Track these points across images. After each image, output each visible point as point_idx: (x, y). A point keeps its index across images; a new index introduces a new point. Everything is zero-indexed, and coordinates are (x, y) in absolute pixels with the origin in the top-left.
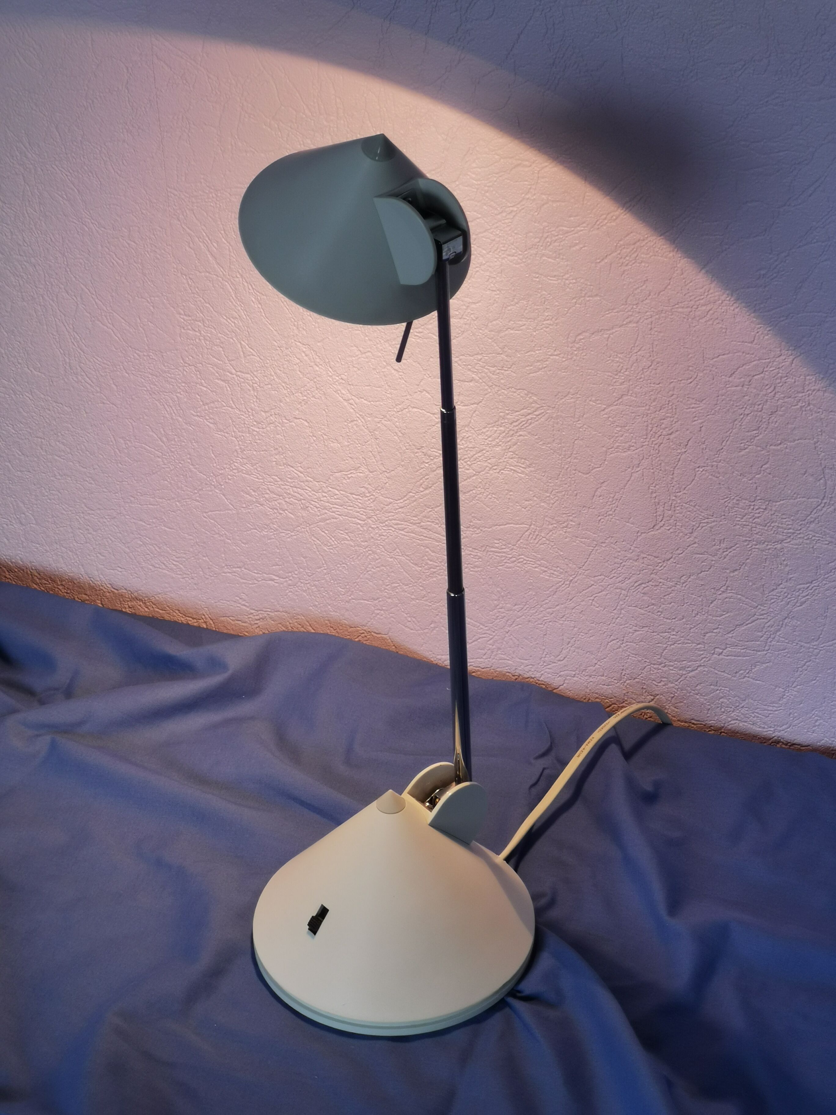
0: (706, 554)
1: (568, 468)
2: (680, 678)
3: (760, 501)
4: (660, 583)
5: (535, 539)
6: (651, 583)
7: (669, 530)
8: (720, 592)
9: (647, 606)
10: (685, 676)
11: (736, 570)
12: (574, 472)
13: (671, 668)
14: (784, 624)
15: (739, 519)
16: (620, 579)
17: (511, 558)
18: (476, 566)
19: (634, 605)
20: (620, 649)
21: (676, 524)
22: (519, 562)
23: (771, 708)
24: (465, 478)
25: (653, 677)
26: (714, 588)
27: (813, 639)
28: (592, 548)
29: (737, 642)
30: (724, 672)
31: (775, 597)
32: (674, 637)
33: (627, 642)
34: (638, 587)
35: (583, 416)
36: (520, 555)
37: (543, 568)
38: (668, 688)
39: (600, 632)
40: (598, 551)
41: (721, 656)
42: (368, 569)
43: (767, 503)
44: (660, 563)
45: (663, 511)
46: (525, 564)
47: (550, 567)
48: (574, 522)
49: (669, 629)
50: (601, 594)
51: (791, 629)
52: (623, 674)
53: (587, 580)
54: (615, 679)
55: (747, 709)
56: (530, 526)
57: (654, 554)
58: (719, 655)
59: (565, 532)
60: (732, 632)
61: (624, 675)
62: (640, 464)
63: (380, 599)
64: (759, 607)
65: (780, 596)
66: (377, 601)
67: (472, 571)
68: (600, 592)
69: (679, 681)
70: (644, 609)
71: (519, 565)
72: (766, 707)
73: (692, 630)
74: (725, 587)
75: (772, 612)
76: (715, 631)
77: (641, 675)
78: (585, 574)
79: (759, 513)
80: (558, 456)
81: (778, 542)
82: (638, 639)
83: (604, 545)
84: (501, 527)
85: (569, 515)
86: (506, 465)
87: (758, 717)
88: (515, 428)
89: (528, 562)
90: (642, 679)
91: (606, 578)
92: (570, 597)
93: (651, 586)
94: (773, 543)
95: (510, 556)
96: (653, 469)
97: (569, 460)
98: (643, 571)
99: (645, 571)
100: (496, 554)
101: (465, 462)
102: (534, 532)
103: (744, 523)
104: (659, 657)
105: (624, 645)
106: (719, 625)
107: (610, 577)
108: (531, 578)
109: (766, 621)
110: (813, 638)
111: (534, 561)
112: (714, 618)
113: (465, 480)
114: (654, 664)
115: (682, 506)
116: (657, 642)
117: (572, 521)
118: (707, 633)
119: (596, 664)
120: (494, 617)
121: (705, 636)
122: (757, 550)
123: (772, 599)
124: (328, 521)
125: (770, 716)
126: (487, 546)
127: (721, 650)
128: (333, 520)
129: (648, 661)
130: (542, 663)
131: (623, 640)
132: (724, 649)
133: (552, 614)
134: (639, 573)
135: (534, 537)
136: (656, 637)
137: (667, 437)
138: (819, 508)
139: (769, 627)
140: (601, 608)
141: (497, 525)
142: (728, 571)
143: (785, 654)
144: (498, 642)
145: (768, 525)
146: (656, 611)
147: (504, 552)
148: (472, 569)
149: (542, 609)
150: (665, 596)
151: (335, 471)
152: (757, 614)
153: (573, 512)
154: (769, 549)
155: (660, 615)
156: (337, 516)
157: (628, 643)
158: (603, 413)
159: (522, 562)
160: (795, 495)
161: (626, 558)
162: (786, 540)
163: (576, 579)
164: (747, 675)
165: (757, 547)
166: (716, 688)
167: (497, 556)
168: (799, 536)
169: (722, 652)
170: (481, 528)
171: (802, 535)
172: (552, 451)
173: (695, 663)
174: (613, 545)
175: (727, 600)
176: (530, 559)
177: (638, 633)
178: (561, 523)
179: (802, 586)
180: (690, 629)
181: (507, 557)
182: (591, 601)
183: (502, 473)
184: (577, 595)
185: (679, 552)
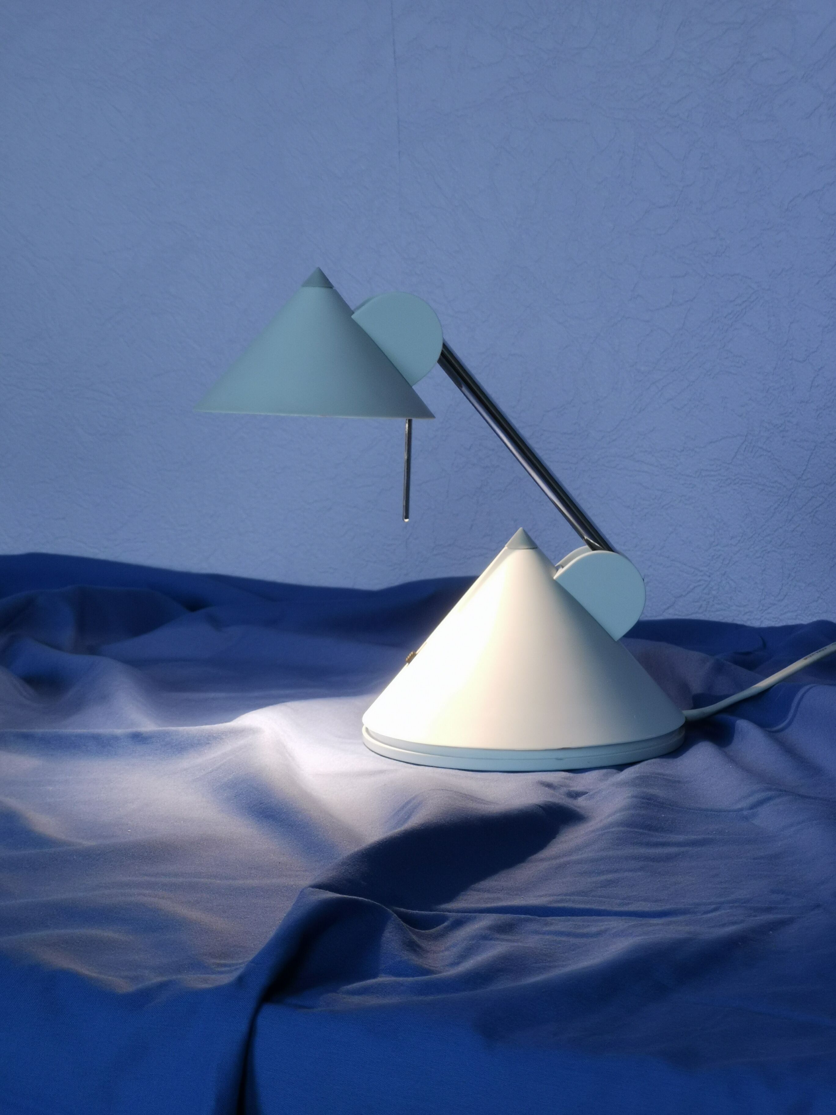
1: (784, 358)
5: (751, 452)
12: (790, 362)
17: (727, 480)
22: (735, 484)
28: (811, 452)
37: (760, 487)
40: (818, 454)
46: (741, 484)
47: (767, 483)
48: (791, 423)
50: (821, 507)
53: (807, 492)
56: (746, 436)
59: (782, 437)
68: (821, 505)
78: (805, 484)
80: (773, 346)
83: (823, 445)
88: (730, 322)
91: (827, 486)
92: (790, 517)
97: (785, 349)
100: (712, 478)
102: (751, 443)
108: (748, 501)
111: (750, 479)
120: (710, 558)
130: (761, 607)
133: (771, 542)
135: (750, 450)
141: (711, 442)
144: (714, 588)
149: (760, 538)
159: (738, 483)
163: (795, 494)
172: (767, 341)
176: (747, 478)
181: (722, 480)
183: (717, 378)
184: (797, 513)
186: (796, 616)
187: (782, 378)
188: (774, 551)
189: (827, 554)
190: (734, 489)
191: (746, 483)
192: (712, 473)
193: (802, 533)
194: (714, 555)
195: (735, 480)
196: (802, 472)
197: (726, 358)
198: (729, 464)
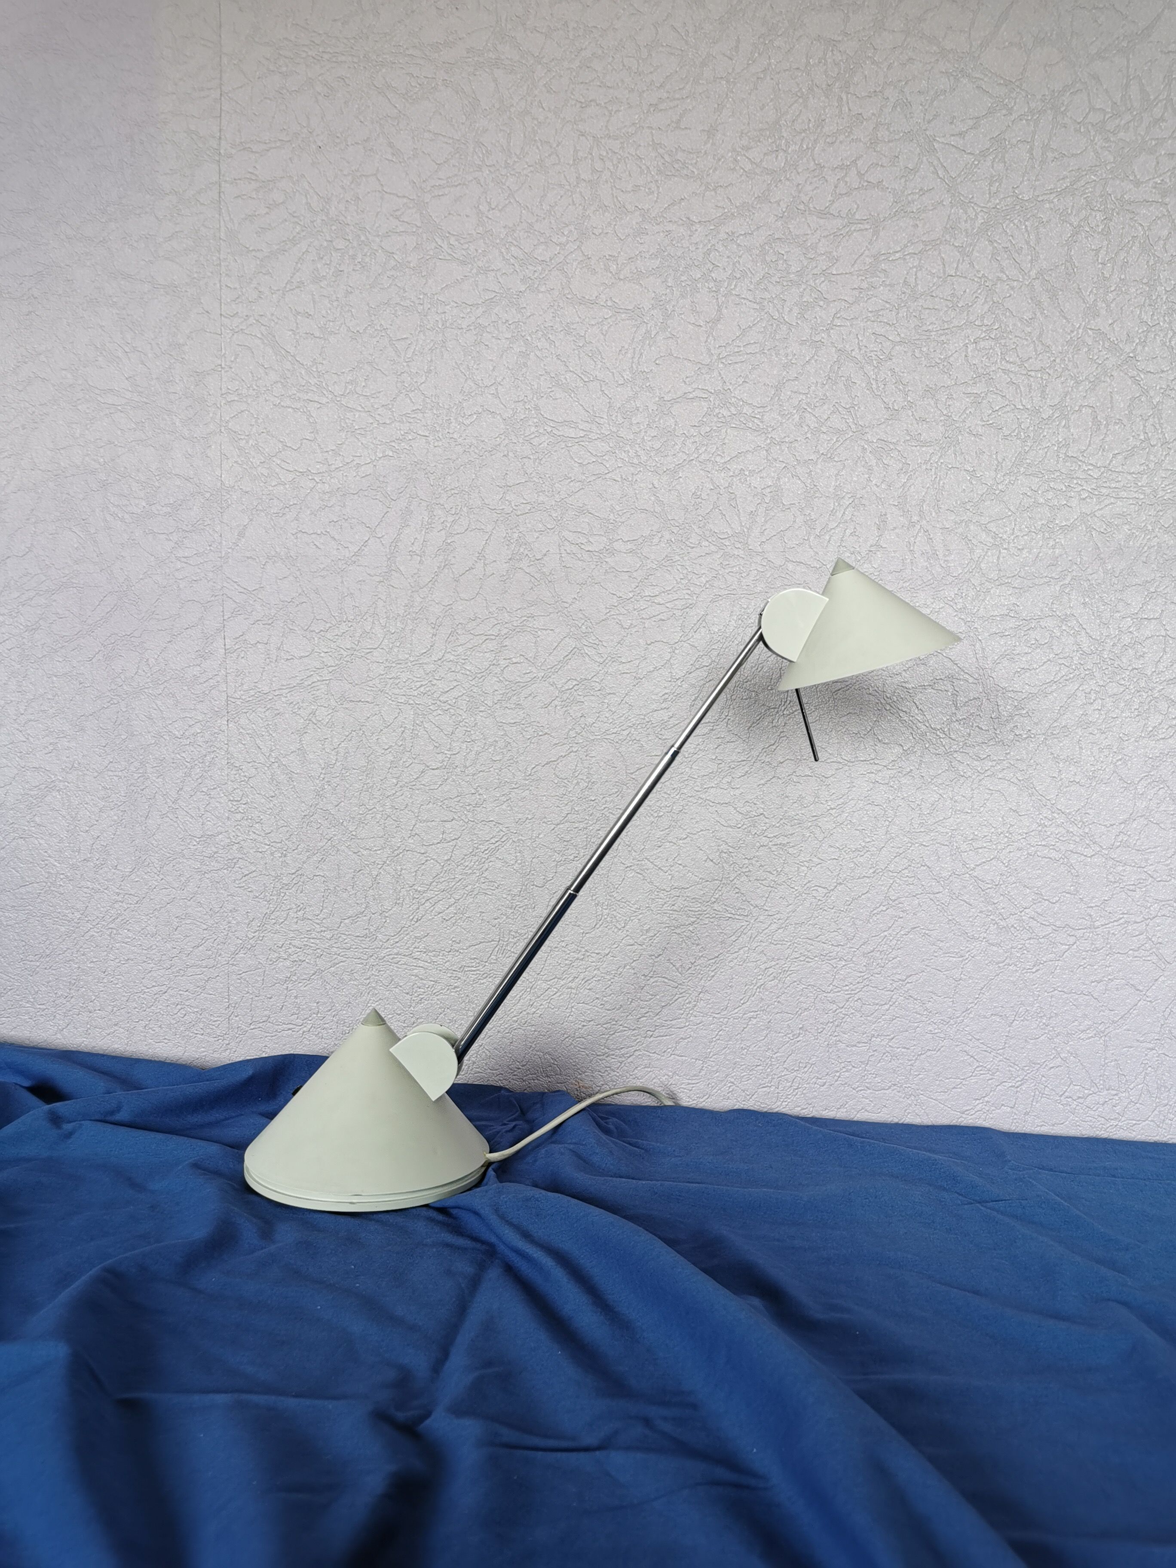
0: (636, 944)
2: (620, 1066)
4: (602, 977)
5: (503, 953)
6: (594, 979)
7: (607, 927)
8: (648, 978)
9: (592, 1000)
10: (624, 1063)
11: (660, 955)
13: (613, 1057)
14: (699, 999)
15: (659, 909)
16: (570, 979)
18: (456, 987)
19: (582, 1002)
21: (612, 920)
23: (693, 1082)
26: (644, 975)
27: (722, 1009)
29: (664, 1022)
30: (654, 1053)
31: (691, 975)
32: (614, 1026)
34: (584, 984)
36: (490, 970)
41: (652, 1039)
44: (601, 959)
51: (705, 1003)
57: (596, 951)
60: (659, 1014)
64: (679, 986)
65: (695, 974)
70: (590, 1004)
71: (490, 980)
72: (690, 1081)
74: (652, 973)
75: (689, 989)
76: (646, 1015)
78: (543, 979)
83: (557, 950)
84: (476, 947)
88: (486, 856)
93: (594, 982)
95: (483, 973)
97: (528, 877)
99: (589, 968)
102: (502, 947)
106: (649, 1009)
107: (562, 979)
109: (685, 998)
112: (645, 1003)
115: (616, 903)
118: (640, 1018)
121: (638, 1021)
122: (674, 934)
123: (689, 977)
124: (338, 966)
127: (652, 1033)
128: (342, 964)
132: (654, 1031)
134: (584, 971)
136: (600, 1029)
138: (719, 888)
140: (555, 1009)
142: (654, 957)
143: (701, 1028)
145: (682, 909)
146: (599, 1004)
147: (478, 970)
149: (509, 1018)
150: (605, 989)
151: (345, 918)
152: (678, 993)
154: (684, 931)
155: (603, 1007)
156: (344, 959)
158: (553, 831)
160: (700, 880)
161: (574, 958)
162: (696, 921)
163: (535, 986)
165: (674, 931)
166: (649, 1069)
168: (705, 916)
171: (708, 915)
175: (654, 984)
177: (585, 1028)
179: (712, 961)
182: (547, 1004)
184: (537, 1000)
185: (616, 946)
192: (473, 969)
195: (490, 973)
197: (484, 883)
198: (485, 962)
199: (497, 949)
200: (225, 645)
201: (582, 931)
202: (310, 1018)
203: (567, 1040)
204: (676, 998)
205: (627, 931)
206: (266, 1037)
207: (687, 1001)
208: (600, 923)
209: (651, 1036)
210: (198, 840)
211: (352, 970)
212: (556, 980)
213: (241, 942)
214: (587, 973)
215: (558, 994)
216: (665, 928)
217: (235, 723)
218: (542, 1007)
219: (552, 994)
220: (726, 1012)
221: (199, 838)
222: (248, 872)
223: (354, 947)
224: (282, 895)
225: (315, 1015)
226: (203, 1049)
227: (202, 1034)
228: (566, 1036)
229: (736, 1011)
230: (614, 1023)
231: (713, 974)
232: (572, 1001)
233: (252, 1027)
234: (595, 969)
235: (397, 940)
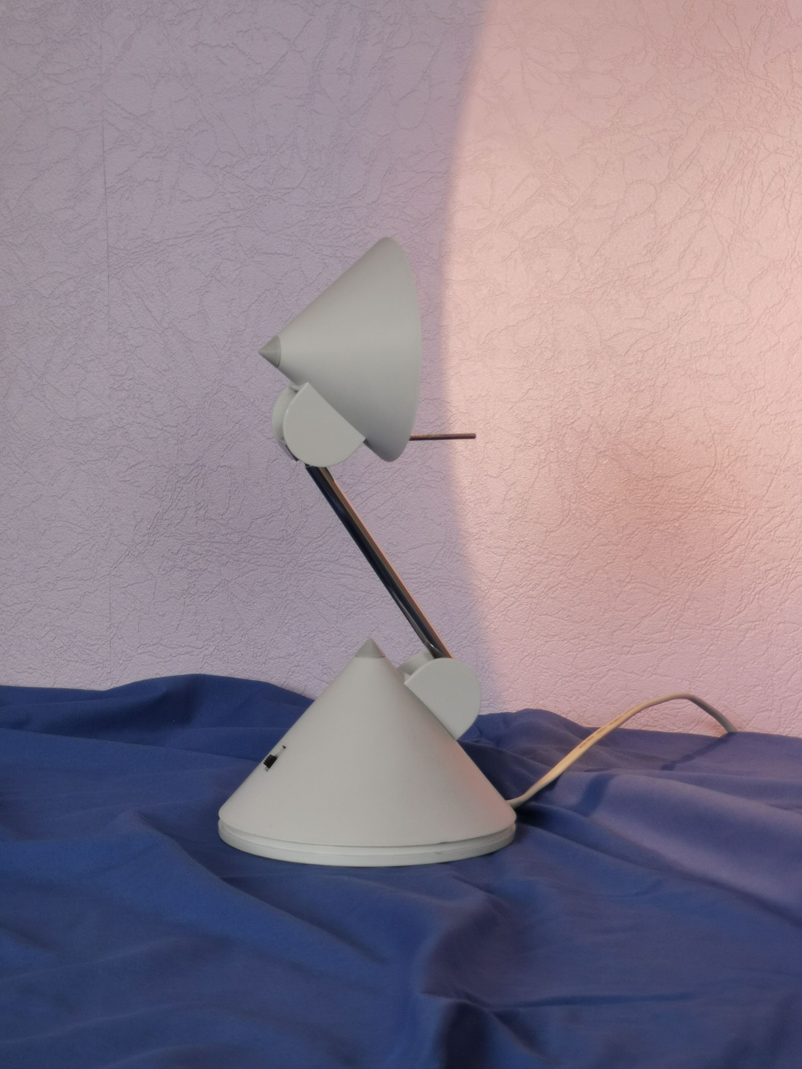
0: (610, 544)
1: (479, 474)
2: (591, 688)
3: (657, 479)
4: (569, 583)
5: (449, 557)
6: (560, 585)
7: (575, 524)
8: (625, 584)
9: (557, 611)
10: (595, 685)
11: (639, 556)
12: (485, 478)
13: (582, 678)
14: (686, 607)
15: (639, 501)
16: (531, 586)
17: (426, 582)
19: (545, 613)
20: (533, 666)
21: (581, 516)
22: (434, 586)
24: (382, 502)
25: (565, 692)
26: (619, 580)
27: (714, 620)
28: (504, 557)
29: (643, 636)
30: (632, 672)
31: (676, 579)
32: (583, 641)
33: (539, 656)
34: (548, 592)
35: (493, 417)
36: (435, 578)
37: (457, 589)
38: (579, 702)
39: (513, 650)
40: (510, 559)
41: (629, 656)
42: (286, 622)
43: (664, 479)
44: (568, 562)
45: (569, 504)
46: (440, 586)
47: (464, 586)
48: (486, 531)
49: (579, 634)
50: (512, 606)
51: (693, 612)
52: (536, 694)
53: (499, 593)
54: (528, 702)
55: (655, 711)
56: (445, 543)
57: (562, 553)
58: (627, 655)
59: (478, 544)
60: (638, 626)
61: (537, 696)
62: (547, 459)
63: (297, 654)
64: (662, 593)
65: (681, 578)
66: (293, 657)
67: (388, 604)
68: (512, 604)
69: (590, 691)
70: (555, 616)
73: (601, 631)
74: (629, 578)
75: (674, 596)
76: (622, 628)
77: (554, 692)
78: (498, 587)
79: (657, 492)
80: (470, 463)
81: (676, 519)
82: (549, 650)
83: (514, 552)
84: (417, 549)
85: (481, 524)
86: (421, 482)
87: (667, 718)
89: (443, 584)
90: (555, 696)
91: (518, 588)
93: (560, 589)
94: (672, 521)
95: (425, 581)
96: (558, 462)
97: (480, 466)
98: (551, 573)
99: (554, 573)
100: (413, 581)
101: (383, 485)
102: (448, 549)
103: (644, 504)
104: (570, 667)
105: (536, 660)
106: (625, 620)
107: (521, 586)
108: (445, 602)
109: (669, 607)
110: (713, 618)
111: (448, 581)
112: (621, 613)
113: (383, 504)
114: (565, 677)
115: (586, 496)
116: (567, 651)
117: (483, 531)
118: (614, 632)
119: (509, 687)
120: (410, 653)
121: (612, 635)
122: (656, 531)
123: (674, 582)
124: (247, 575)
125: (679, 714)
126: (403, 573)
127: (629, 649)
128: (253, 572)
129: (560, 674)
131: (535, 655)
132: (631, 647)
133: (466, 637)
134: (548, 576)
135: (448, 555)
136: (566, 645)
137: (570, 427)
138: (711, 476)
139: (672, 613)
140: (513, 623)
141: (412, 548)
142: (631, 559)
143: (689, 642)
145: (666, 502)
146: (565, 616)
148: (388, 602)
150: (573, 597)
151: (257, 517)
152: (661, 601)
153: (485, 521)
154: (669, 528)
155: (570, 619)
156: (256, 567)
157: (540, 658)
158: (511, 411)
159: (437, 585)
160: (689, 467)
161: (536, 562)
162: (683, 516)
163: (488, 595)
164: (654, 672)
165: (656, 528)
167: (413, 583)
168: (694, 510)
169: (630, 650)
170: (397, 554)
171: (697, 509)
172: (464, 459)
173: (604, 667)
174: (522, 551)
175: (632, 591)
176: (445, 581)
177: (549, 644)
178: (474, 534)
179: (700, 563)
180: (599, 630)
181: (422, 582)
182: (503, 616)
183: (418, 490)
184: (491, 611)
185: (586, 546)
186: (489, 704)
187: (478, 492)
188: (469, 646)
189: (518, 649)
190: (433, 591)
191: (443, 586)
192: (413, 576)
193: (495, 629)
194: (414, 651)
195: (434, 581)
196: (495, 575)
197: (427, 473)
198: (428, 568)
199: (442, 552)
200: (105, 183)
201: (545, 529)
202: (213, 639)
203: (527, 658)
204: (658, 606)
205: (600, 528)
206: (158, 663)
207: (672, 610)
208: (567, 519)
209: (628, 652)
210: (71, 424)
211: (265, 580)
212: (514, 588)
213: (126, 548)
214: (550, 578)
215: (516, 605)
216: (645, 524)
217: (119, 280)
218: (497, 620)
219: (508, 604)
220: (718, 623)
221: (72, 421)
222: (133, 463)
223: (268, 552)
224: (179, 490)
225: (218, 636)
226: (77, 680)
227: (77, 662)
228: (525, 654)
229: (731, 621)
230: (584, 637)
231: (702, 578)
232: (532, 613)
233: (140, 651)
234: (561, 574)
235: (321, 543)
